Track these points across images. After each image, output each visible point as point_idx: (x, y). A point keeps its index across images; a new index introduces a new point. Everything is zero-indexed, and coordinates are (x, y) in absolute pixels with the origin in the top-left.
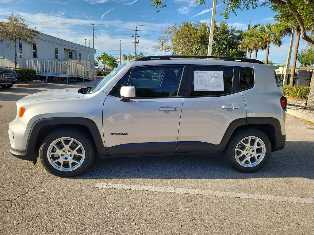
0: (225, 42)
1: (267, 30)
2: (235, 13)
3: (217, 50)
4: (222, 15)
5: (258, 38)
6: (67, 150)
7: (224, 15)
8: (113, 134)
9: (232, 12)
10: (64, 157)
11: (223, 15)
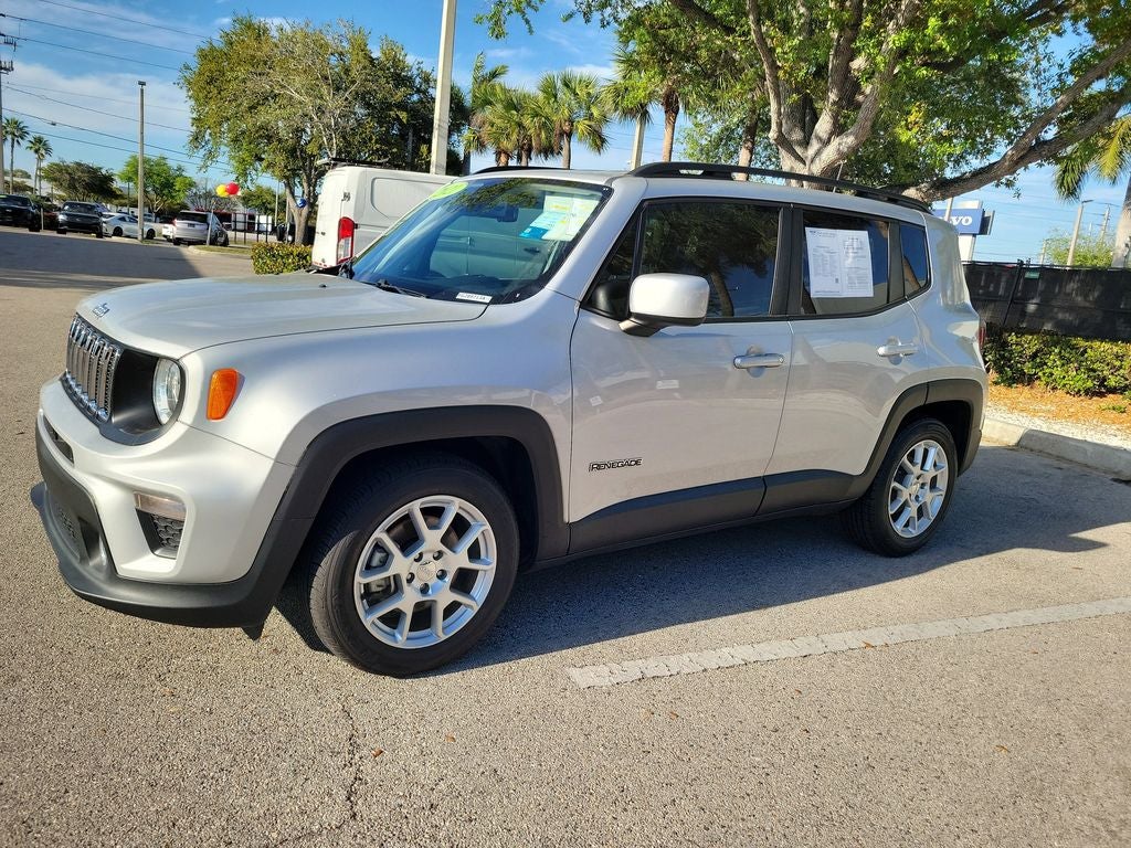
0: (403, 116)
1: (564, 95)
2: (527, 22)
3: (376, 143)
4: (479, 21)
5: (537, 116)
6: (430, 551)
7: (487, 24)
8: (599, 467)
9: (516, 15)
10: (417, 583)
11: (485, 20)
